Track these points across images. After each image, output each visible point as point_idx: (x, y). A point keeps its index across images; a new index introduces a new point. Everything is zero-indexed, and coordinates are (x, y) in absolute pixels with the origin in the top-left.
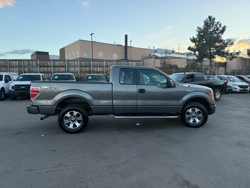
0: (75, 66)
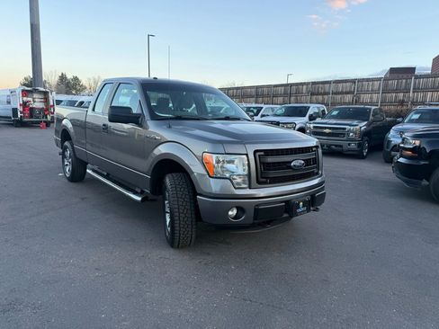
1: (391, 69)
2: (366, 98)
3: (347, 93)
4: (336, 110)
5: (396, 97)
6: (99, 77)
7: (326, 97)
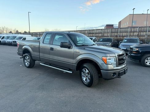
0: (108, 33)
1: (107, 25)
2: (106, 35)
3: (100, 33)
4: (101, 39)
5: (115, 34)
6: (4, 27)
7: (93, 34)
